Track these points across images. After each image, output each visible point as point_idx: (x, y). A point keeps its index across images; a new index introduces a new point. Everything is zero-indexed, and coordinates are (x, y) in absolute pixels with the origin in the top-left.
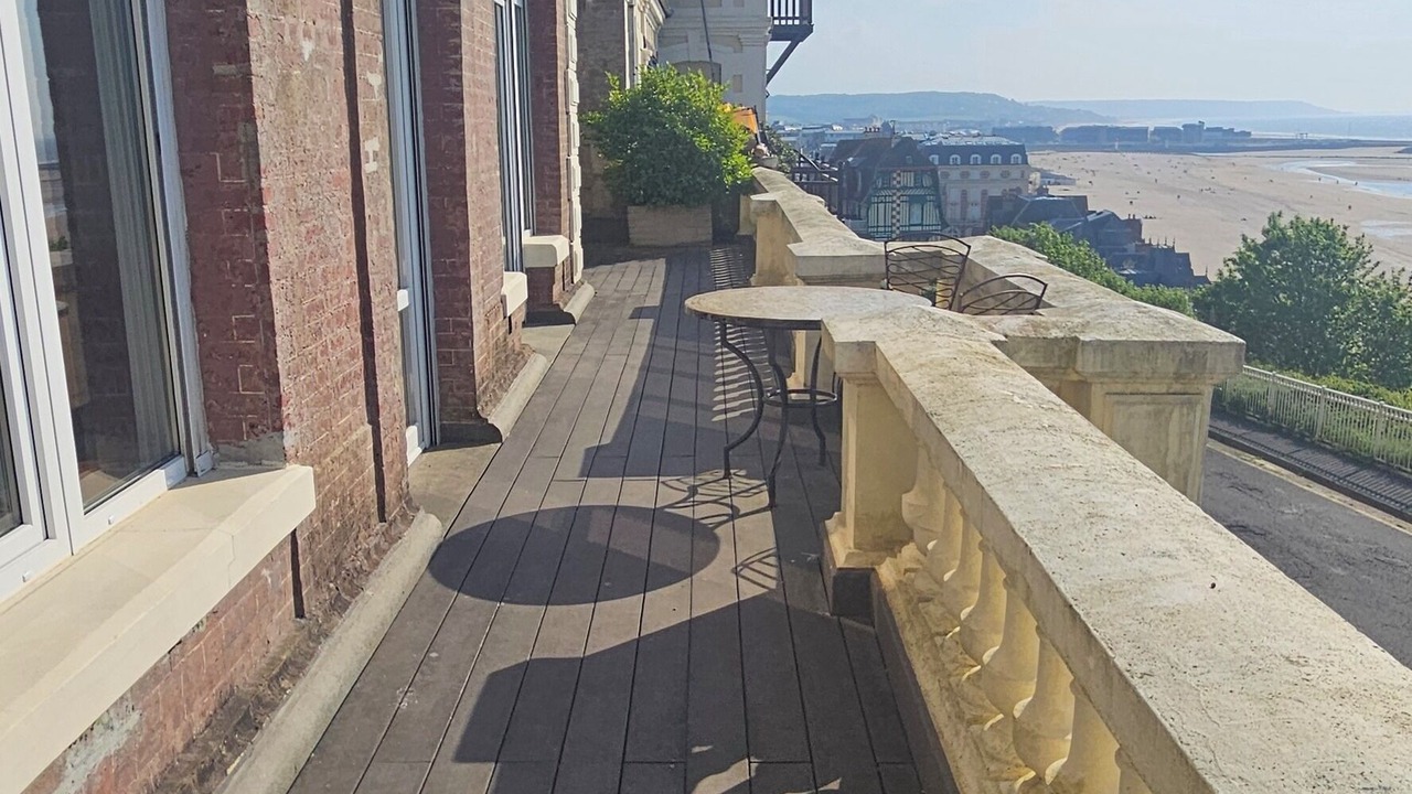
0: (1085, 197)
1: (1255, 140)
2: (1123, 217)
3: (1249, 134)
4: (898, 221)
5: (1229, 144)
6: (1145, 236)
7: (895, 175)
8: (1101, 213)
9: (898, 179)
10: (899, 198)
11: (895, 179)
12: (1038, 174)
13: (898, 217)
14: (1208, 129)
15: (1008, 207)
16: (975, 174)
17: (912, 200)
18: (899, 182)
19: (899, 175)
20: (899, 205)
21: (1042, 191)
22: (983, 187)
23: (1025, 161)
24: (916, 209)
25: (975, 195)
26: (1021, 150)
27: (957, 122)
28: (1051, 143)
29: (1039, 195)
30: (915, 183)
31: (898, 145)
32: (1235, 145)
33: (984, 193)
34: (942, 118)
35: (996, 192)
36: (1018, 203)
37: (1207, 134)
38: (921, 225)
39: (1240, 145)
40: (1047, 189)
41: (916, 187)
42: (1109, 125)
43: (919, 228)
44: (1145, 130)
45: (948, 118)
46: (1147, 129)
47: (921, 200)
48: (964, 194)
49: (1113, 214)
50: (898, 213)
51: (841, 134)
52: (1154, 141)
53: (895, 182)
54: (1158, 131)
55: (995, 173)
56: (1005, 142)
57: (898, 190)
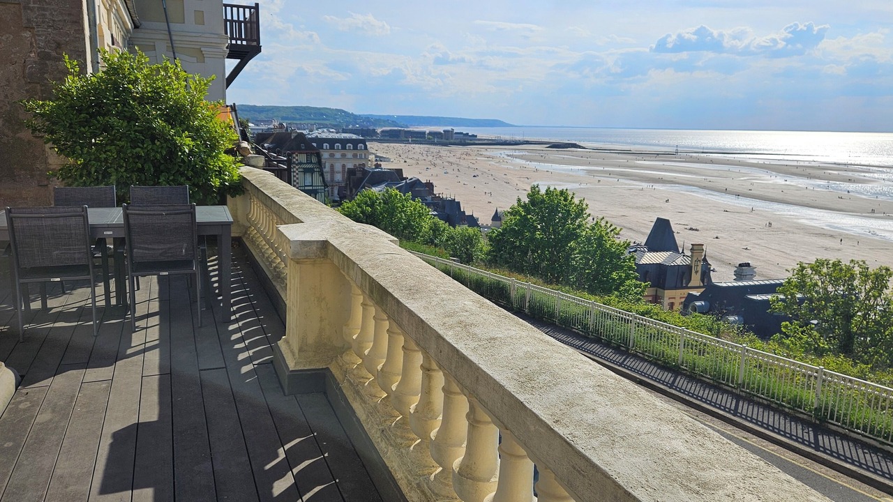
0: (401, 170)
1: (479, 140)
2: (424, 181)
3: (476, 136)
4: (298, 183)
5: (467, 141)
6: (436, 191)
7: (294, 155)
8: (411, 179)
9: (297, 158)
10: (297, 169)
11: (294, 158)
12: (374, 156)
13: (297, 181)
14: (456, 133)
15: (359, 175)
16: (338, 155)
17: (306, 171)
18: (297, 160)
19: (297, 156)
20: (297, 174)
21: (378, 166)
22: (343, 162)
23: (366, 148)
24: (308, 176)
25: (338, 167)
26: (363, 142)
27: (323, 124)
28: (375, 138)
29: (376, 168)
30: (307, 160)
31: (296, 137)
32: (469, 142)
33: (344, 166)
34: (313, 122)
35: (350, 165)
36: (365, 172)
37: (455, 135)
38: (312, 186)
39: (472, 142)
40: (380, 165)
41: (307, 163)
42: (406, 129)
43: (311, 188)
44: (424, 133)
45: (317, 122)
46: (425, 133)
47: (311, 171)
48: (332, 166)
49: (418, 180)
50: (297, 179)
51: (254, 129)
52: (429, 139)
53: (294, 160)
54: (430, 133)
55: (349, 155)
56: (354, 137)
57: (297, 165)
